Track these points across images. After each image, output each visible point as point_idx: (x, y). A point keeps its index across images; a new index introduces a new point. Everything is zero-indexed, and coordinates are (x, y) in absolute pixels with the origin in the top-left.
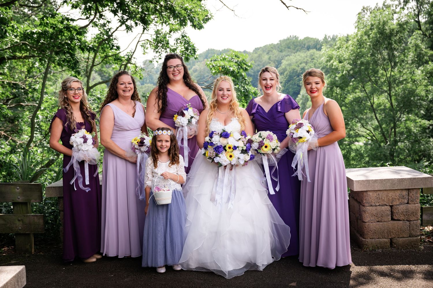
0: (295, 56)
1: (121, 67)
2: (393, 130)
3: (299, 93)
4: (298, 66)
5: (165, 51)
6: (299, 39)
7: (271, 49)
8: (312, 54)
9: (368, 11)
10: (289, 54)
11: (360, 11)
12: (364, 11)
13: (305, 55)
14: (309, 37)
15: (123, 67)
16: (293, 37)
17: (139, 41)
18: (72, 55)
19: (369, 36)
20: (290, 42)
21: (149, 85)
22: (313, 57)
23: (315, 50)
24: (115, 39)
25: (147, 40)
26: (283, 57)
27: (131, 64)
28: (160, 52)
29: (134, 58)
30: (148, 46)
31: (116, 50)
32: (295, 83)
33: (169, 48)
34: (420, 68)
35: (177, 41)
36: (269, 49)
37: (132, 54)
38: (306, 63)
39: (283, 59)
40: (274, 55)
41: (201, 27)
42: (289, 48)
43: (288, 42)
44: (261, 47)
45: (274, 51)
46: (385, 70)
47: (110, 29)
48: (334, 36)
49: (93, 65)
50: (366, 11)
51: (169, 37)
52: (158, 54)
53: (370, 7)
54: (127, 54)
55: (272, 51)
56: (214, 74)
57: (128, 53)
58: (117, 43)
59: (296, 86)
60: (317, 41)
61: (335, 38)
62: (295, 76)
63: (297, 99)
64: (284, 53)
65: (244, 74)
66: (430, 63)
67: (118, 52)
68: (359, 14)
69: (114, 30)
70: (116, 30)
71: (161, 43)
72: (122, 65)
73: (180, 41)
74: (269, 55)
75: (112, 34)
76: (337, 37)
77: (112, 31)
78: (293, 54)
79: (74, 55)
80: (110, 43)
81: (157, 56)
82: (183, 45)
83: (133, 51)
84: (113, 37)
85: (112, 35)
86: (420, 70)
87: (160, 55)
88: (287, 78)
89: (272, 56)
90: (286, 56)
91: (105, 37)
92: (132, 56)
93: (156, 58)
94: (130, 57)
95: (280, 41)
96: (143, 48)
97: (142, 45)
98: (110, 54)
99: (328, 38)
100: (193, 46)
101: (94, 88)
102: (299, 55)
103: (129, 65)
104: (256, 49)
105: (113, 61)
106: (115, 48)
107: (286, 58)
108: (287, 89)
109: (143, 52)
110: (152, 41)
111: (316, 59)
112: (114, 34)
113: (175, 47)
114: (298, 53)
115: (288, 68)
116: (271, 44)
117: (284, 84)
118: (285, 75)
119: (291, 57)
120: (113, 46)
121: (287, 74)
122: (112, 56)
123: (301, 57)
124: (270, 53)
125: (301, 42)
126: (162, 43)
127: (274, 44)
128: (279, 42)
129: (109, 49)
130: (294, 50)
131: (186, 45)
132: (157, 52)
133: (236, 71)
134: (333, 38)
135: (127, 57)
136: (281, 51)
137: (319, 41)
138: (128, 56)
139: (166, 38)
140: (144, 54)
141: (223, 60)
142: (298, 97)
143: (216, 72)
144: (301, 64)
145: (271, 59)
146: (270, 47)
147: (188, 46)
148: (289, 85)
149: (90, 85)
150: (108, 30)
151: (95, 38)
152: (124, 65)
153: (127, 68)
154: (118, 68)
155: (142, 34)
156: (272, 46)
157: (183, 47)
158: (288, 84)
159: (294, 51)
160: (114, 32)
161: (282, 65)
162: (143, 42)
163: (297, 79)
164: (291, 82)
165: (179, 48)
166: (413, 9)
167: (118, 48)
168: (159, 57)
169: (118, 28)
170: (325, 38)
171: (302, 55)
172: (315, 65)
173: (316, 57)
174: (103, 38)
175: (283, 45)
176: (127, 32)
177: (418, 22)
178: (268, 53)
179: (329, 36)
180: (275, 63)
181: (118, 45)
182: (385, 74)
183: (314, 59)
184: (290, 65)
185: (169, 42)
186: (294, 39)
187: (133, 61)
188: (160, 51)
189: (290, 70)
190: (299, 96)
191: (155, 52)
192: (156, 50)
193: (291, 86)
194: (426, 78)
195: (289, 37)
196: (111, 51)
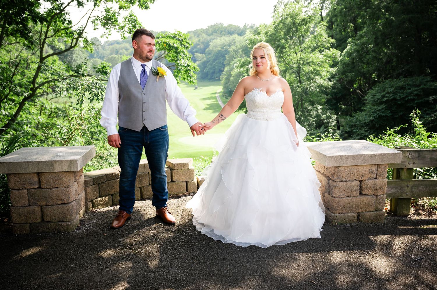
0: (220, 40)
1: (72, 40)
2: (300, 102)
3: (223, 71)
4: (223, 48)
5: (114, 28)
6: (224, 26)
7: (201, 33)
8: (235, 38)
9: (282, 3)
10: (215, 37)
11: (276, 4)
12: (279, 4)
13: (229, 39)
14: (232, 24)
15: (75, 40)
16: (219, 24)
17: (90, 17)
18: (25, 26)
19: (284, 24)
20: (216, 28)
21: (97, 59)
22: (236, 41)
23: (236, 35)
24: (67, 14)
25: (98, 16)
26: (211, 40)
27: (82, 38)
28: (109, 29)
29: (85, 33)
30: (98, 22)
31: (67, 24)
32: (220, 62)
33: (118, 25)
34: (323, 53)
35: (125, 19)
36: (199, 33)
37: (83, 29)
38: (230, 46)
39: (210, 42)
40: (204, 38)
41: (146, 8)
42: (216, 33)
43: (215, 27)
44: (192, 31)
45: (204, 35)
46: (296, 54)
47: (62, 4)
48: (252, 24)
49: (46, 37)
50: (280, 4)
51: (118, 15)
52: (108, 30)
53: (284, 1)
54: (79, 29)
55: (201, 35)
56: (159, 50)
57: (79, 27)
58: (68, 18)
59: (221, 65)
60: (238, 28)
61: (253, 26)
62: (220, 56)
63: (222, 75)
64: (212, 37)
65: (185, 51)
66: (331, 49)
67: (70, 26)
68: (275, 6)
69: (66, 5)
70: (68, 5)
71: (110, 20)
72: (74, 38)
73: (128, 19)
74: (199, 38)
75: (64, 8)
76: (254, 25)
77: (64, 6)
78: (219, 38)
79: (27, 25)
80: (62, 18)
81: (107, 32)
82: (131, 23)
83: (84, 26)
84: (65, 12)
85: (63, 10)
86: (322, 54)
87: (109, 32)
88: (214, 57)
89: (201, 38)
90: (213, 39)
91: (58, 11)
92: (83, 30)
93: (106, 34)
94: (81, 31)
95: (208, 26)
96: (94, 24)
97: (92, 21)
98: (62, 28)
99: (247, 26)
100: (140, 25)
101: (46, 59)
102: (224, 39)
103: (80, 39)
104: (188, 32)
105: (66, 35)
106: (67, 22)
107: (213, 41)
108: (214, 67)
109: (94, 28)
110: (102, 18)
111: (236, 42)
112: (66, 8)
113: (123, 25)
114: (223, 37)
115: (214, 50)
116: (201, 28)
117: (211, 63)
118: (212, 55)
119: (217, 40)
120: (65, 20)
121: (214, 54)
122: (64, 29)
123: (225, 41)
124: (200, 37)
125: (225, 28)
126: (112, 20)
127: (204, 29)
128: (208, 28)
129: (62, 23)
130: (220, 34)
131: (134, 24)
132: (107, 29)
133: (180, 47)
134: (251, 26)
135: (78, 31)
136: (208, 35)
137: (240, 28)
138: (80, 30)
139: (115, 16)
140: (94, 29)
141: (166, 37)
142: (222, 74)
143: (160, 48)
144: (225, 46)
145: (201, 41)
146: (200, 31)
147: (135, 24)
148: (215, 64)
149: (44, 56)
150: (60, 5)
151: (47, 12)
152: (75, 38)
153: (78, 41)
154: (70, 41)
155: (93, 10)
156: (201, 31)
157: (131, 25)
158: (214, 62)
159: (220, 36)
160: (65, 7)
161: (210, 47)
162: (94, 18)
163: (222, 58)
164: (217, 60)
165: (127, 26)
166: (317, 5)
167: (70, 22)
168: (109, 33)
169: (69, 3)
170: (245, 25)
171: (225, 39)
172: (236, 47)
173: (237, 41)
174: (55, 12)
175: (210, 30)
176: (79, 7)
177: (321, 15)
178: (198, 36)
179: (248, 25)
180: (204, 45)
181: (69, 20)
182: (296, 57)
183: (235, 43)
184: (216, 47)
185: (118, 20)
186: (220, 25)
187: (84, 35)
188: (109, 27)
189: (216, 51)
190: (224, 73)
191: (105, 28)
192: (106, 27)
193: (217, 64)
194: (327, 61)
195: (216, 24)
196: (63, 25)
